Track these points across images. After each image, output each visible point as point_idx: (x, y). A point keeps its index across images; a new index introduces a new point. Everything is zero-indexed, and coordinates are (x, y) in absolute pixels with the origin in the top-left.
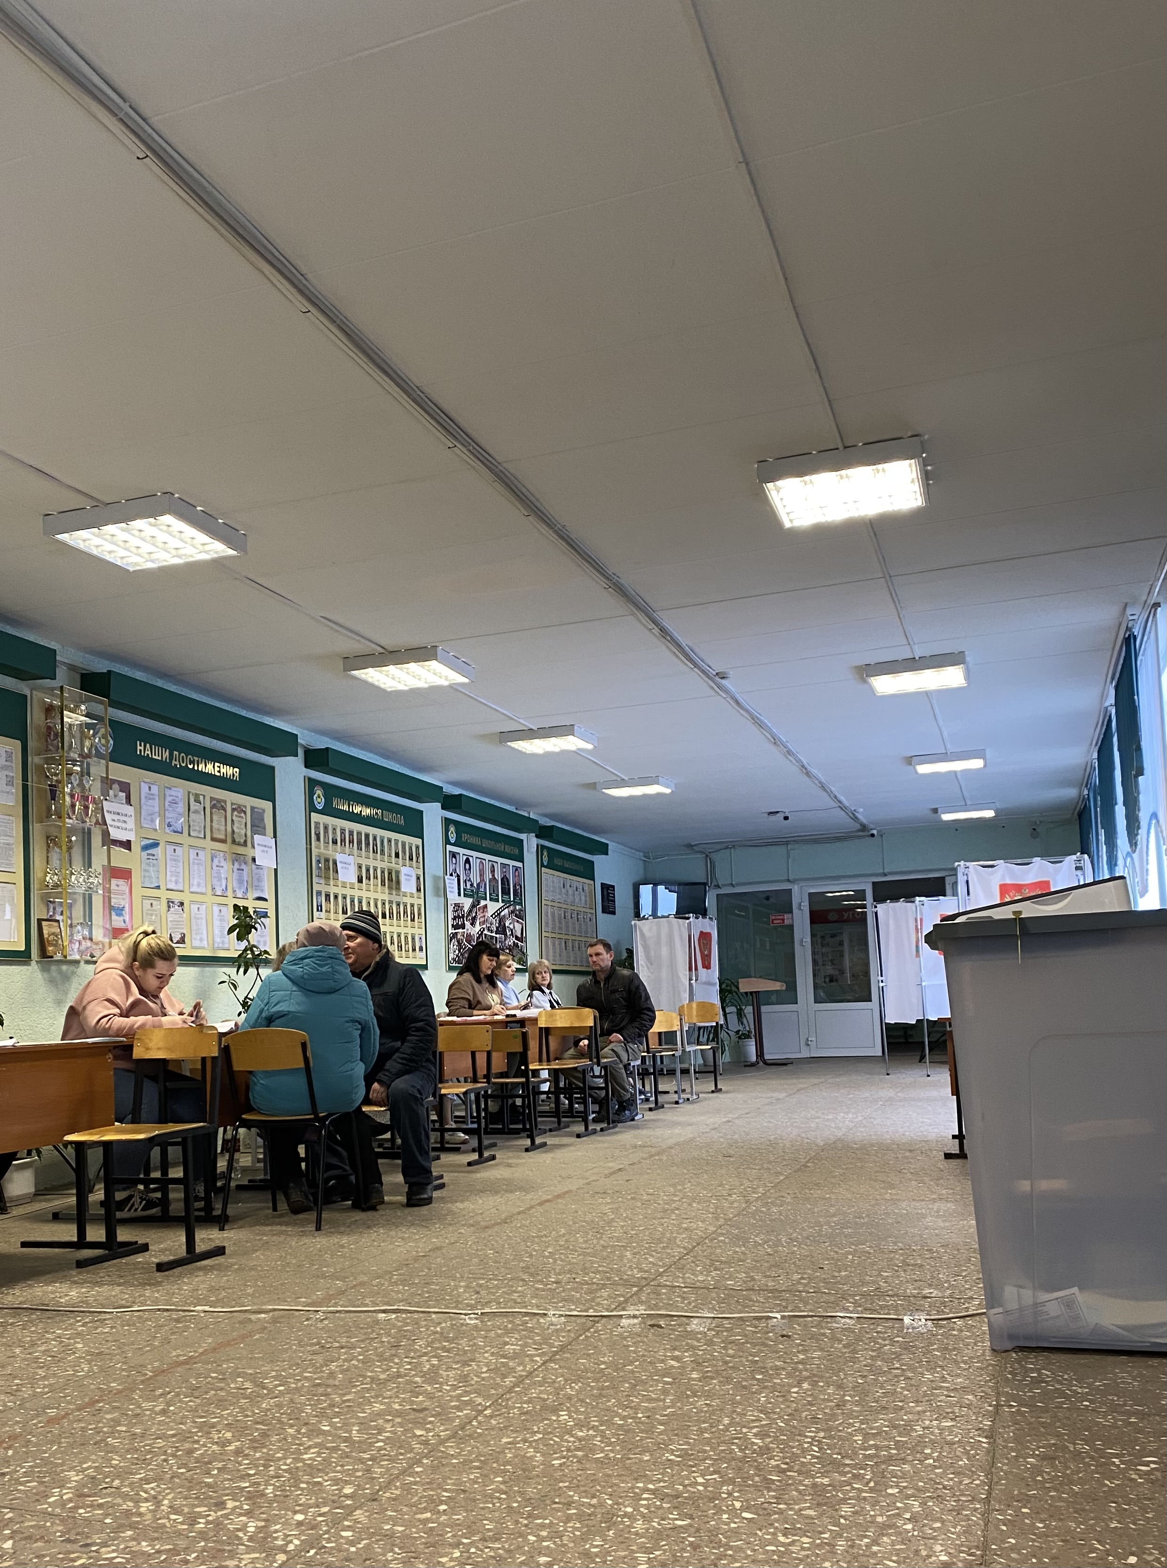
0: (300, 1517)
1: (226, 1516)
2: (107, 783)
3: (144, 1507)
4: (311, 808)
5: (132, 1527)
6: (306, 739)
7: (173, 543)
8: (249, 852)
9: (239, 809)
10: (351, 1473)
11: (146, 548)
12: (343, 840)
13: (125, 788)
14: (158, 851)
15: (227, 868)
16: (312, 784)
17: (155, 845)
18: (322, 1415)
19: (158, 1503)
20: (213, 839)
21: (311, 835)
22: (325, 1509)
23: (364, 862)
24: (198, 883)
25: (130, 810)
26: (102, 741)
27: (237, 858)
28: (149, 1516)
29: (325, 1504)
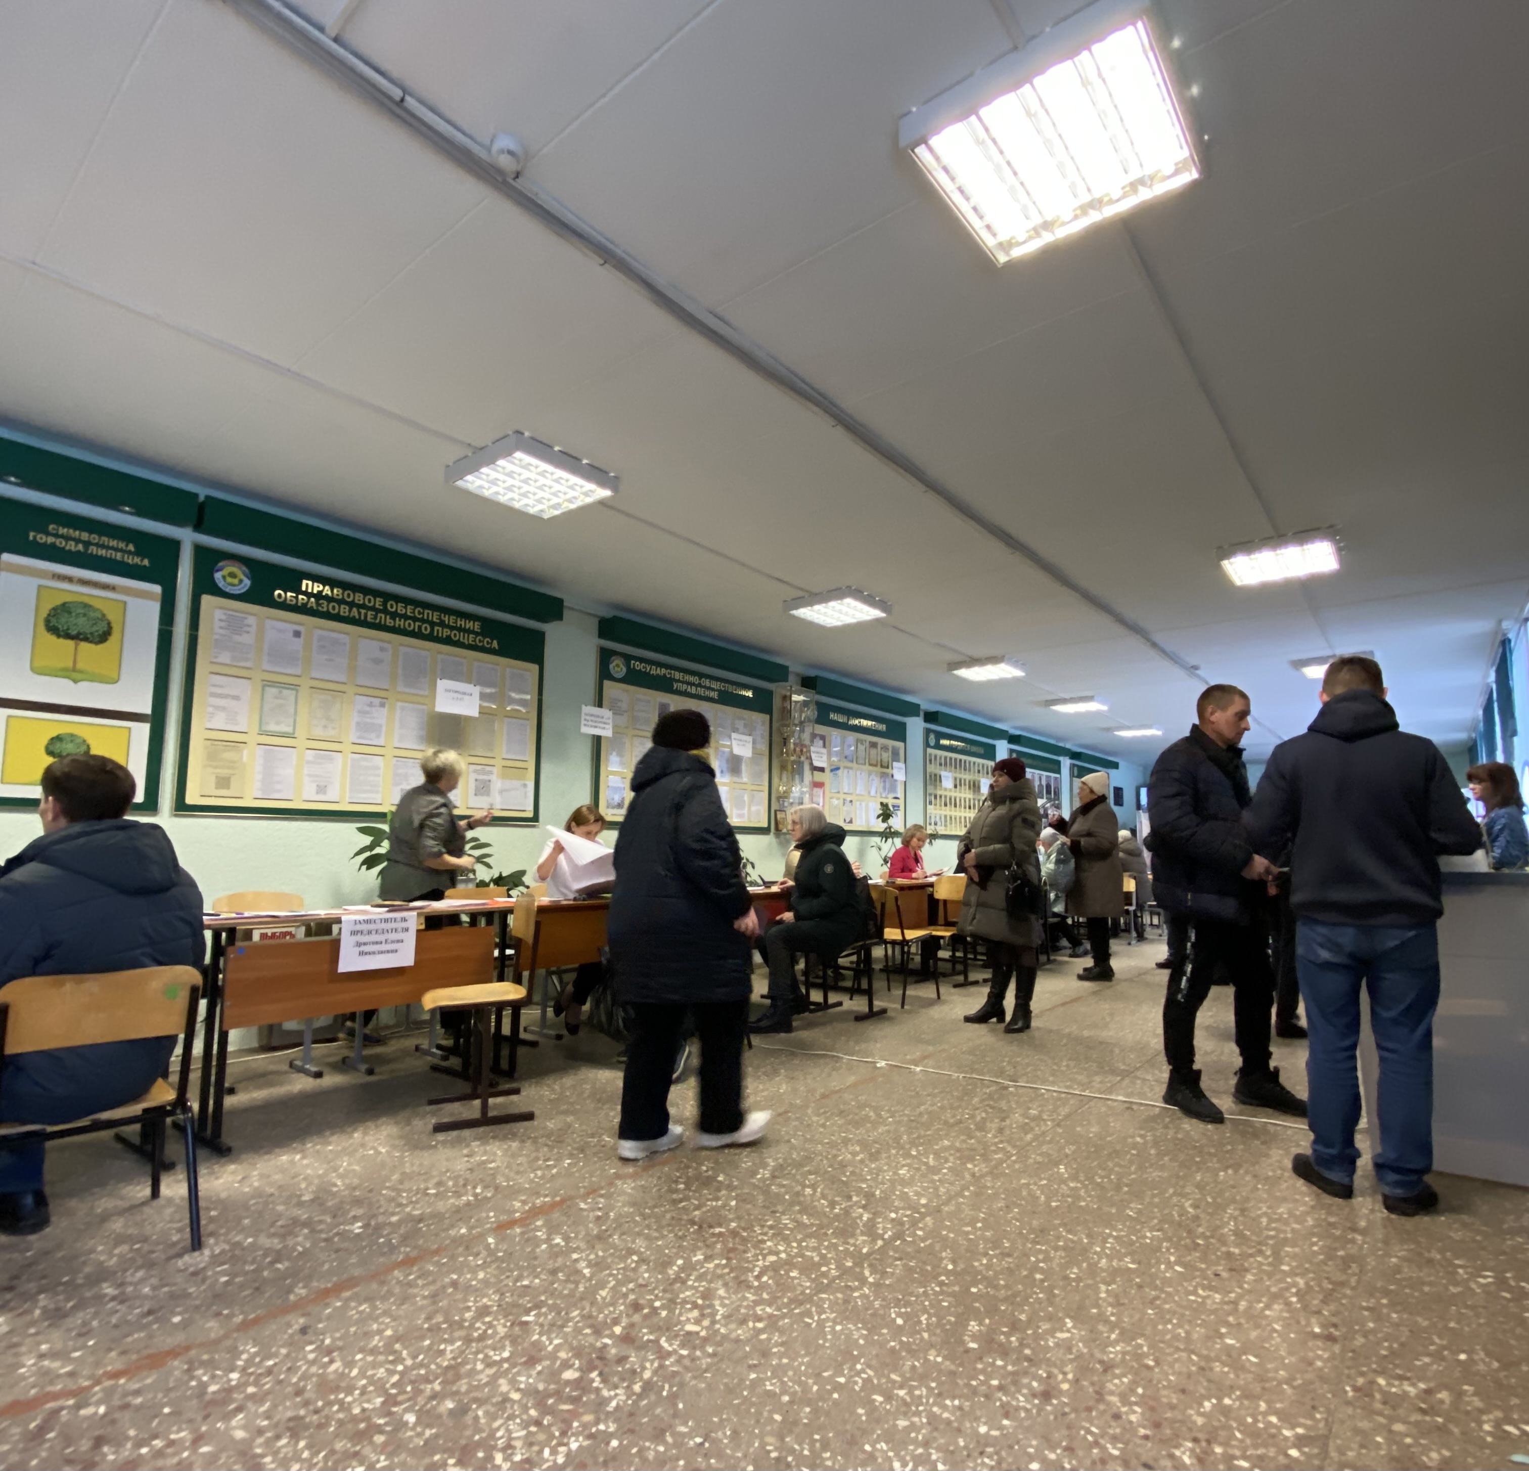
0: (893, 1215)
1: (851, 1207)
2: (814, 736)
3: (808, 1191)
4: (927, 745)
5: (799, 1203)
6: (925, 706)
7: (851, 612)
8: (889, 771)
9: (885, 748)
10: (925, 1189)
11: (836, 615)
12: (946, 764)
13: (823, 738)
14: (840, 772)
15: (876, 782)
16: (928, 732)
17: (838, 769)
18: (913, 1144)
19: (815, 1191)
20: (870, 765)
21: (927, 760)
22: (909, 1213)
23: (958, 776)
24: (860, 789)
25: (824, 751)
26: (811, 713)
27: (884, 776)
28: (809, 1198)
29: (909, 1209)
